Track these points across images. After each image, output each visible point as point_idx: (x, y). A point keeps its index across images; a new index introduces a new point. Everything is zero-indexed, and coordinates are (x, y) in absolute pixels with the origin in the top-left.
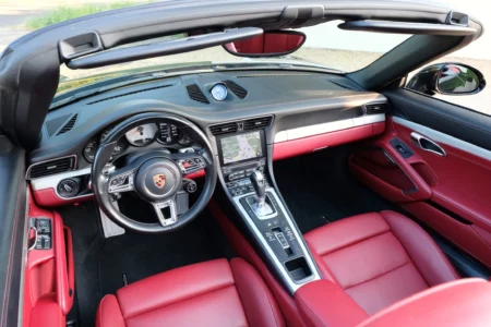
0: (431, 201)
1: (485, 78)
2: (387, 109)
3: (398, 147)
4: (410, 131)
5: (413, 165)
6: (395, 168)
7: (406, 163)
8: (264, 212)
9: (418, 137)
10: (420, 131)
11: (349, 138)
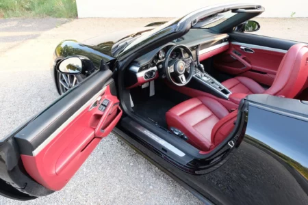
0: (251, 70)
1: (260, 24)
2: (229, 40)
3: (236, 53)
4: (239, 46)
5: (243, 58)
6: (237, 61)
7: (240, 58)
8: (205, 79)
9: (243, 48)
10: (243, 46)
11: (220, 51)
